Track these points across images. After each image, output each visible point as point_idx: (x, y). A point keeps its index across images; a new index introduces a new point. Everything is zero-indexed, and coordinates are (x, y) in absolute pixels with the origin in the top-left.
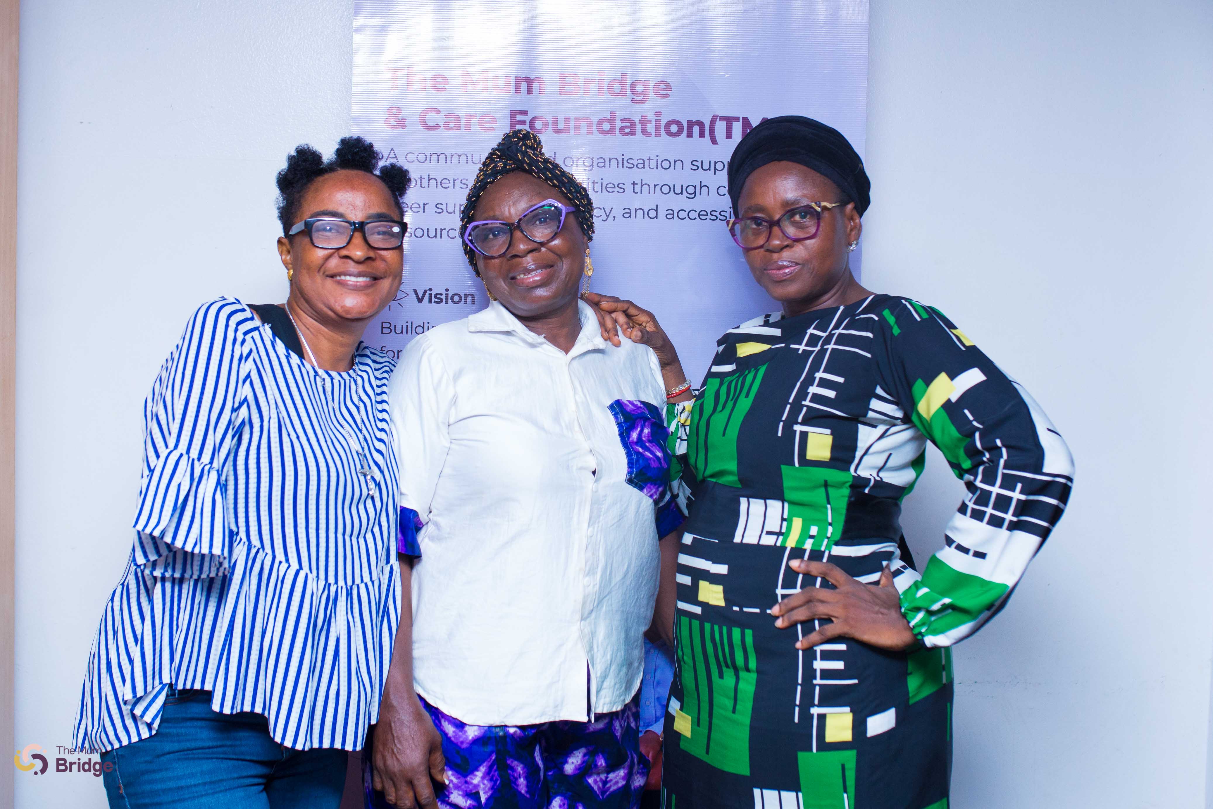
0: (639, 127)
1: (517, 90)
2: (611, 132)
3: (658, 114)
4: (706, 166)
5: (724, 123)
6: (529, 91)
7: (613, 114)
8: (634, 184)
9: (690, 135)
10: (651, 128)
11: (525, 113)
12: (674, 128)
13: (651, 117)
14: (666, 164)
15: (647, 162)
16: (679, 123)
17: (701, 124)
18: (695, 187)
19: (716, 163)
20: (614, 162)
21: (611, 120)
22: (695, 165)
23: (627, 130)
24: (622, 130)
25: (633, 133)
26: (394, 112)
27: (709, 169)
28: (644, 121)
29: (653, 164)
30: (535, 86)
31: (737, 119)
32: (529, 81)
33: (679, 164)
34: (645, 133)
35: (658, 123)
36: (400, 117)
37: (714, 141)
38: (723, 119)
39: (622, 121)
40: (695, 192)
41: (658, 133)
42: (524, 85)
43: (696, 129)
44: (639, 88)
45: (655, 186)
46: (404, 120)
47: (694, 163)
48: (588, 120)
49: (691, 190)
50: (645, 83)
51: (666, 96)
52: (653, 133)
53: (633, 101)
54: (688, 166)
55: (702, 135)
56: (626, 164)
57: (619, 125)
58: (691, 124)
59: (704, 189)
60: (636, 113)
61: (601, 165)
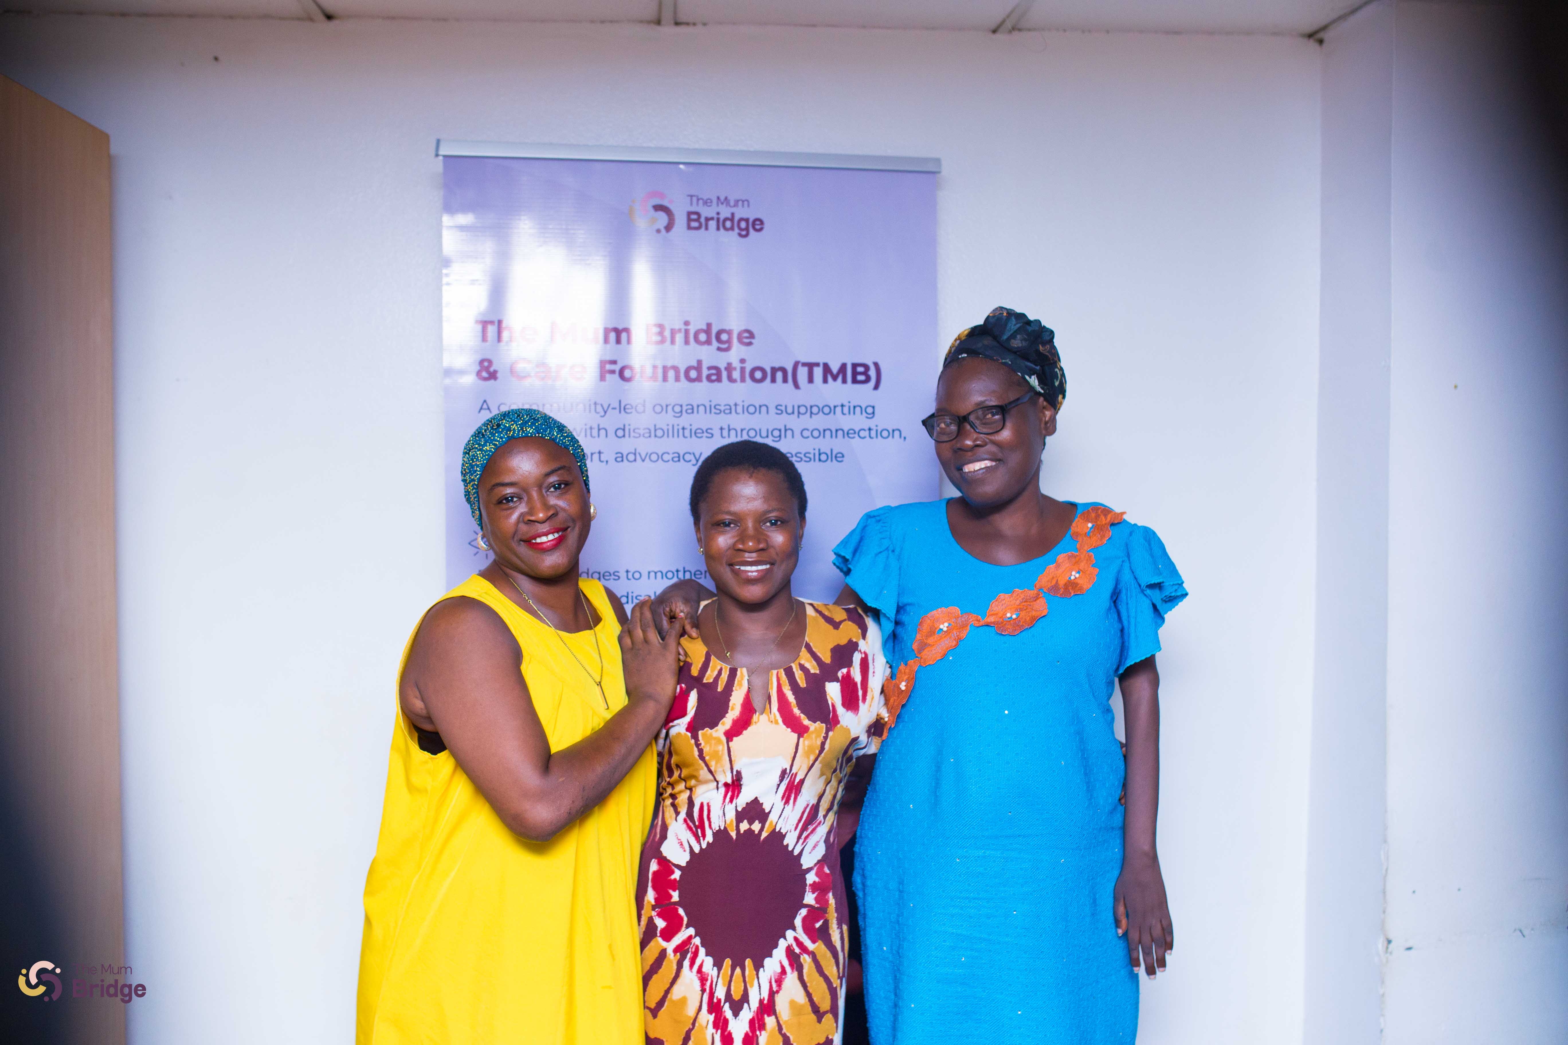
0: (724, 374)
1: (606, 341)
2: (699, 379)
3: (743, 361)
4: (790, 410)
5: (806, 369)
6: (618, 341)
7: (699, 362)
8: (722, 429)
9: (773, 380)
10: (736, 375)
11: (614, 362)
12: (758, 375)
13: (736, 364)
14: (752, 409)
15: (733, 408)
16: (762, 370)
17: (784, 371)
18: (780, 430)
19: (799, 407)
20: (702, 409)
21: (698, 368)
22: (780, 410)
23: (714, 378)
24: (709, 378)
25: (719, 380)
26: (486, 364)
27: (793, 413)
28: (729, 368)
29: (739, 409)
30: (624, 336)
31: (817, 365)
32: (618, 332)
33: (764, 409)
34: (731, 379)
35: (743, 370)
36: (492, 369)
37: (797, 386)
38: (804, 364)
39: (709, 368)
40: (780, 436)
41: (743, 380)
42: (613, 336)
43: (779, 375)
44: (724, 337)
45: (742, 430)
46: (495, 372)
47: (779, 407)
48: (676, 369)
49: (776, 433)
50: (729, 332)
51: (750, 344)
52: (739, 380)
53: (719, 349)
54: (772, 410)
55: (785, 380)
56: (713, 410)
57: (705, 372)
58: (774, 370)
59: (789, 433)
60: (721, 360)
61: (689, 411)
